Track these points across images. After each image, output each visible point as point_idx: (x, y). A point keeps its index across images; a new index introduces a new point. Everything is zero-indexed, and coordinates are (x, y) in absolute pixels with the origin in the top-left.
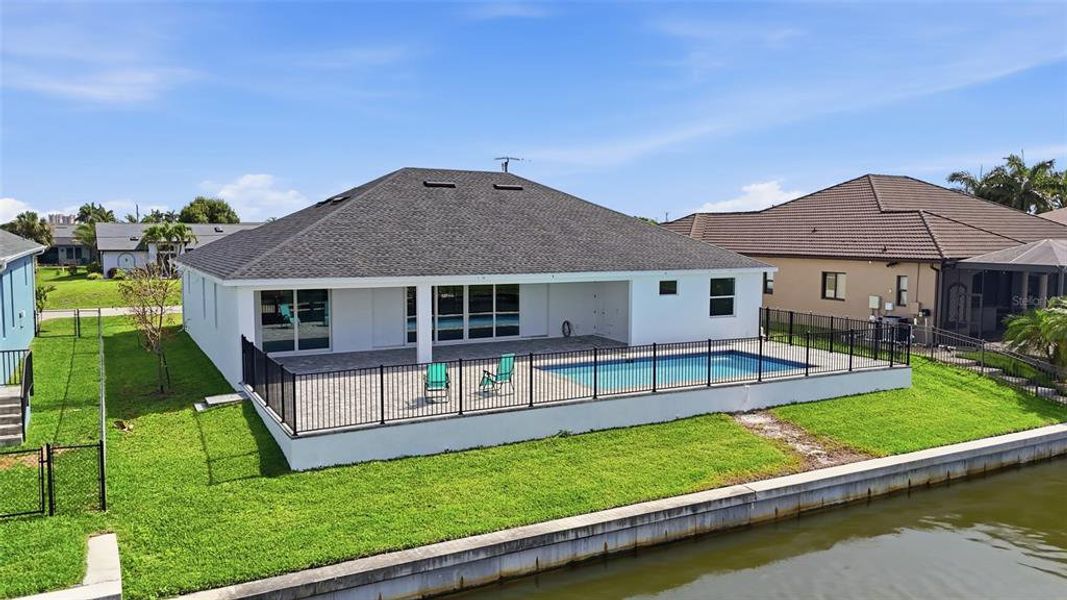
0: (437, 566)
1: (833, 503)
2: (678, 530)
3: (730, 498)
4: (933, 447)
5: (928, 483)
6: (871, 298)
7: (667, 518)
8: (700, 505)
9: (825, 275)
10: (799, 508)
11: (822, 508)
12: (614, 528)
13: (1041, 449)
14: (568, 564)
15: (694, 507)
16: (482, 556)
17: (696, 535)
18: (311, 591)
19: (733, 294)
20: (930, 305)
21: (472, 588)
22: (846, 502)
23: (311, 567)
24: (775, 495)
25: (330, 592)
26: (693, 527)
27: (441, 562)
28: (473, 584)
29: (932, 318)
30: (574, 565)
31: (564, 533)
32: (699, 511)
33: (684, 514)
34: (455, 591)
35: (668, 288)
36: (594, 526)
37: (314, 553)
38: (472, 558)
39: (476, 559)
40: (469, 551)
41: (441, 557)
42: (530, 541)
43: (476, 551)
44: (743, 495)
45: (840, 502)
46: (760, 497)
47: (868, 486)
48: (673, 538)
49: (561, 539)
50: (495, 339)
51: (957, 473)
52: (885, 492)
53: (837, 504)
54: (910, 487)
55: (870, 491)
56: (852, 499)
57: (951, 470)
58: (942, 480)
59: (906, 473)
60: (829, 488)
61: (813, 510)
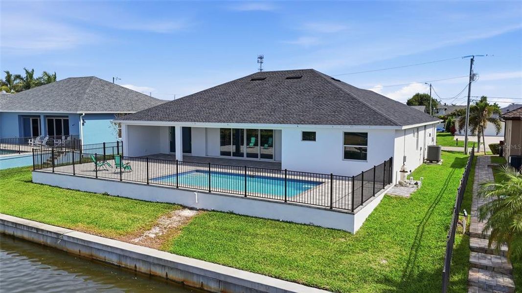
1: (111, 262)
3: (52, 232)
5: (183, 282)
10: (92, 255)
11: (105, 262)
15: (37, 229)
17: (44, 245)
22: (119, 266)
24: (71, 240)
26: (43, 241)
32: (39, 233)
33: (33, 231)
35: (309, 136)
44: (57, 233)
45: (116, 264)
47: (135, 263)
50: (259, 160)
51: (211, 288)
52: (147, 272)
53: (114, 265)
54: (167, 279)
55: (136, 267)
56: (123, 267)
57: (205, 283)
58: (196, 286)
59: (164, 266)
60: (109, 252)
61: (100, 261)
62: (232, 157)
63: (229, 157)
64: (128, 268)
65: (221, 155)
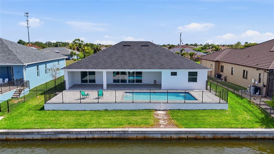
0: (43, 133)
1: (157, 137)
2: (106, 136)
3: (120, 131)
4: (206, 128)
5: (195, 138)
6: (253, 79)
7: (101, 133)
8: (110, 131)
9: (244, 71)
10: (145, 137)
11: (153, 138)
12: (86, 133)
13: (250, 135)
14: (75, 138)
15: (109, 132)
16: (53, 133)
17: (111, 138)
18: (17, 133)
19: (197, 76)
20: (266, 84)
21: (52, 139)
22: (162, 138)
23: (22, 129)
24: (134, 132)
25: (21, 134)
26: (110, 136)
27: (44, 133)
28: (53, 138)
29: (266, 88)
30: (77, 139)
31: (73, 132)
33: (106, 133)
34: (48, 139)
35: (174, 74)
36: (80, 132)
37: (24, 127)
38: (50, 133)
39: (51, 133)
40: (50, 132)
41: (44, 132)
42: (64, 132)
43: (51, 132)
44: (124, 131)
46: (129, 132)
47: (171, 135)
48: (104, 138)
49: (72, 133)
50: (135, 83)
51: (208, 137)
52: (177, 138)
53: (159, 138)
54: (188, 138)
55: (171, 137)
56: (164, 138)
57: (206, 136)
58: (201, 138)
59: (186, 134)
60: (156, 133)
61: (150, 138)
62: (120, 83)
63: (119, 83)
64: (167, 138)
65: (114, 82)
